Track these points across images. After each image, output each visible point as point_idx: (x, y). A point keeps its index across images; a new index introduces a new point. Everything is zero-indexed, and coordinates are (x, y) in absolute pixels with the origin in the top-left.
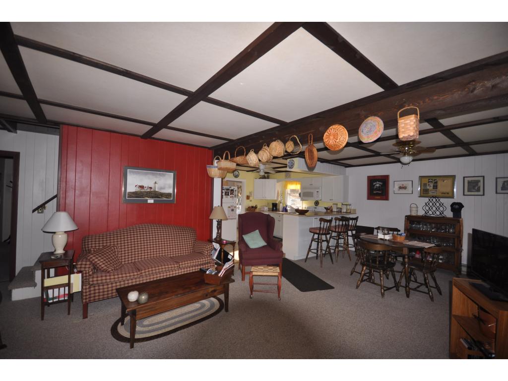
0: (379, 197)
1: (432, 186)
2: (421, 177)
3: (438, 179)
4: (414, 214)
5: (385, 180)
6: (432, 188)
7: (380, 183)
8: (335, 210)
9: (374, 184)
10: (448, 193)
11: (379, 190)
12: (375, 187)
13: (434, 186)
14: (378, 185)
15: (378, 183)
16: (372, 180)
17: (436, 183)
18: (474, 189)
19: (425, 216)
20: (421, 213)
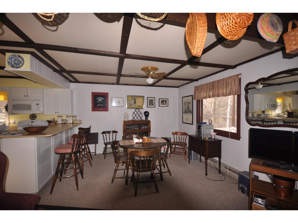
0: (102, 109)
1: (133, 102)
2: (128, 96)
3: (136, 98)
4: (126, 120)
5: (105, 96)
6: (133, 103)
7: (102, 98)
8: (60, 121)
9: (97, 98)
10: (141, 106)
11: (101, 104)
12: (98, 101)
13: (134, 102)
14: (100, 100)
15: (100, 98)
16: (95, 96)
17: (135, 100)
18: (151, 104)
19: (133, 120)
20: (131, 118)
